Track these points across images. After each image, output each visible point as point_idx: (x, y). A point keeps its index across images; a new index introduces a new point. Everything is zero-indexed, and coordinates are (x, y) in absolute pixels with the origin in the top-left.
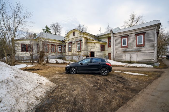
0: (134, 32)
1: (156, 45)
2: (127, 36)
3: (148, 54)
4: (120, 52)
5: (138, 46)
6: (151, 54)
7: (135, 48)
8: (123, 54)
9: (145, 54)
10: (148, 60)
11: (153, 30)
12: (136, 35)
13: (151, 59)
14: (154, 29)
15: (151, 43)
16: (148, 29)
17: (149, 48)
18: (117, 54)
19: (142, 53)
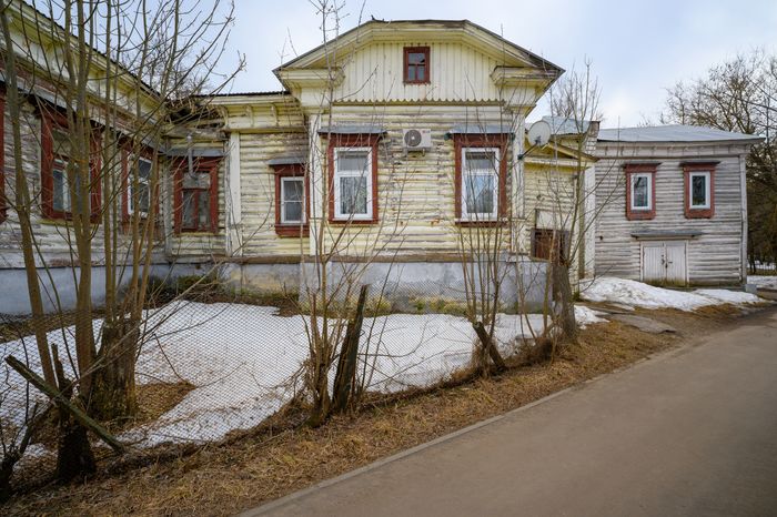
0: (680, 154)
1: (745, 214)
2: (652, 166)
3: (721, 249)
4: (619, 238)
5: (690, 214)
6: (730, 248)
7: (679, 223)
8: (634, 246)
9: (714, 248)
10: (721, 274)
11: (735, 160)
12: (688, 168)
13: (729, 269)
14: (738, 156)
15: (730, 206)
16: (725, 152)
17: (726, 227)
18: (605, 249)
19: (704, 244)
